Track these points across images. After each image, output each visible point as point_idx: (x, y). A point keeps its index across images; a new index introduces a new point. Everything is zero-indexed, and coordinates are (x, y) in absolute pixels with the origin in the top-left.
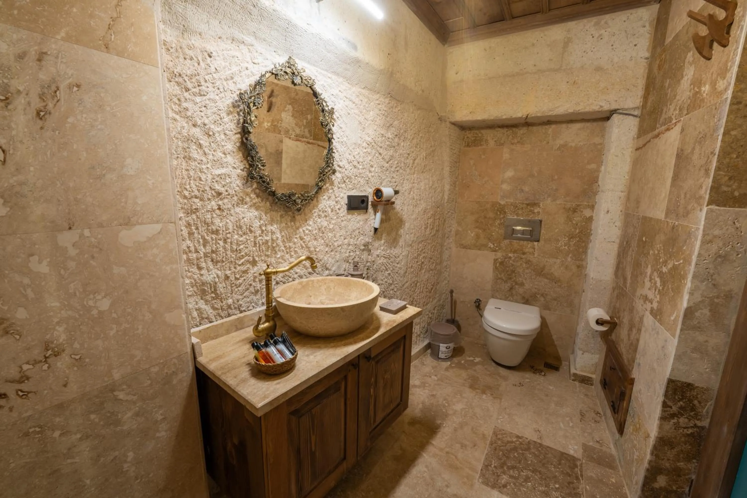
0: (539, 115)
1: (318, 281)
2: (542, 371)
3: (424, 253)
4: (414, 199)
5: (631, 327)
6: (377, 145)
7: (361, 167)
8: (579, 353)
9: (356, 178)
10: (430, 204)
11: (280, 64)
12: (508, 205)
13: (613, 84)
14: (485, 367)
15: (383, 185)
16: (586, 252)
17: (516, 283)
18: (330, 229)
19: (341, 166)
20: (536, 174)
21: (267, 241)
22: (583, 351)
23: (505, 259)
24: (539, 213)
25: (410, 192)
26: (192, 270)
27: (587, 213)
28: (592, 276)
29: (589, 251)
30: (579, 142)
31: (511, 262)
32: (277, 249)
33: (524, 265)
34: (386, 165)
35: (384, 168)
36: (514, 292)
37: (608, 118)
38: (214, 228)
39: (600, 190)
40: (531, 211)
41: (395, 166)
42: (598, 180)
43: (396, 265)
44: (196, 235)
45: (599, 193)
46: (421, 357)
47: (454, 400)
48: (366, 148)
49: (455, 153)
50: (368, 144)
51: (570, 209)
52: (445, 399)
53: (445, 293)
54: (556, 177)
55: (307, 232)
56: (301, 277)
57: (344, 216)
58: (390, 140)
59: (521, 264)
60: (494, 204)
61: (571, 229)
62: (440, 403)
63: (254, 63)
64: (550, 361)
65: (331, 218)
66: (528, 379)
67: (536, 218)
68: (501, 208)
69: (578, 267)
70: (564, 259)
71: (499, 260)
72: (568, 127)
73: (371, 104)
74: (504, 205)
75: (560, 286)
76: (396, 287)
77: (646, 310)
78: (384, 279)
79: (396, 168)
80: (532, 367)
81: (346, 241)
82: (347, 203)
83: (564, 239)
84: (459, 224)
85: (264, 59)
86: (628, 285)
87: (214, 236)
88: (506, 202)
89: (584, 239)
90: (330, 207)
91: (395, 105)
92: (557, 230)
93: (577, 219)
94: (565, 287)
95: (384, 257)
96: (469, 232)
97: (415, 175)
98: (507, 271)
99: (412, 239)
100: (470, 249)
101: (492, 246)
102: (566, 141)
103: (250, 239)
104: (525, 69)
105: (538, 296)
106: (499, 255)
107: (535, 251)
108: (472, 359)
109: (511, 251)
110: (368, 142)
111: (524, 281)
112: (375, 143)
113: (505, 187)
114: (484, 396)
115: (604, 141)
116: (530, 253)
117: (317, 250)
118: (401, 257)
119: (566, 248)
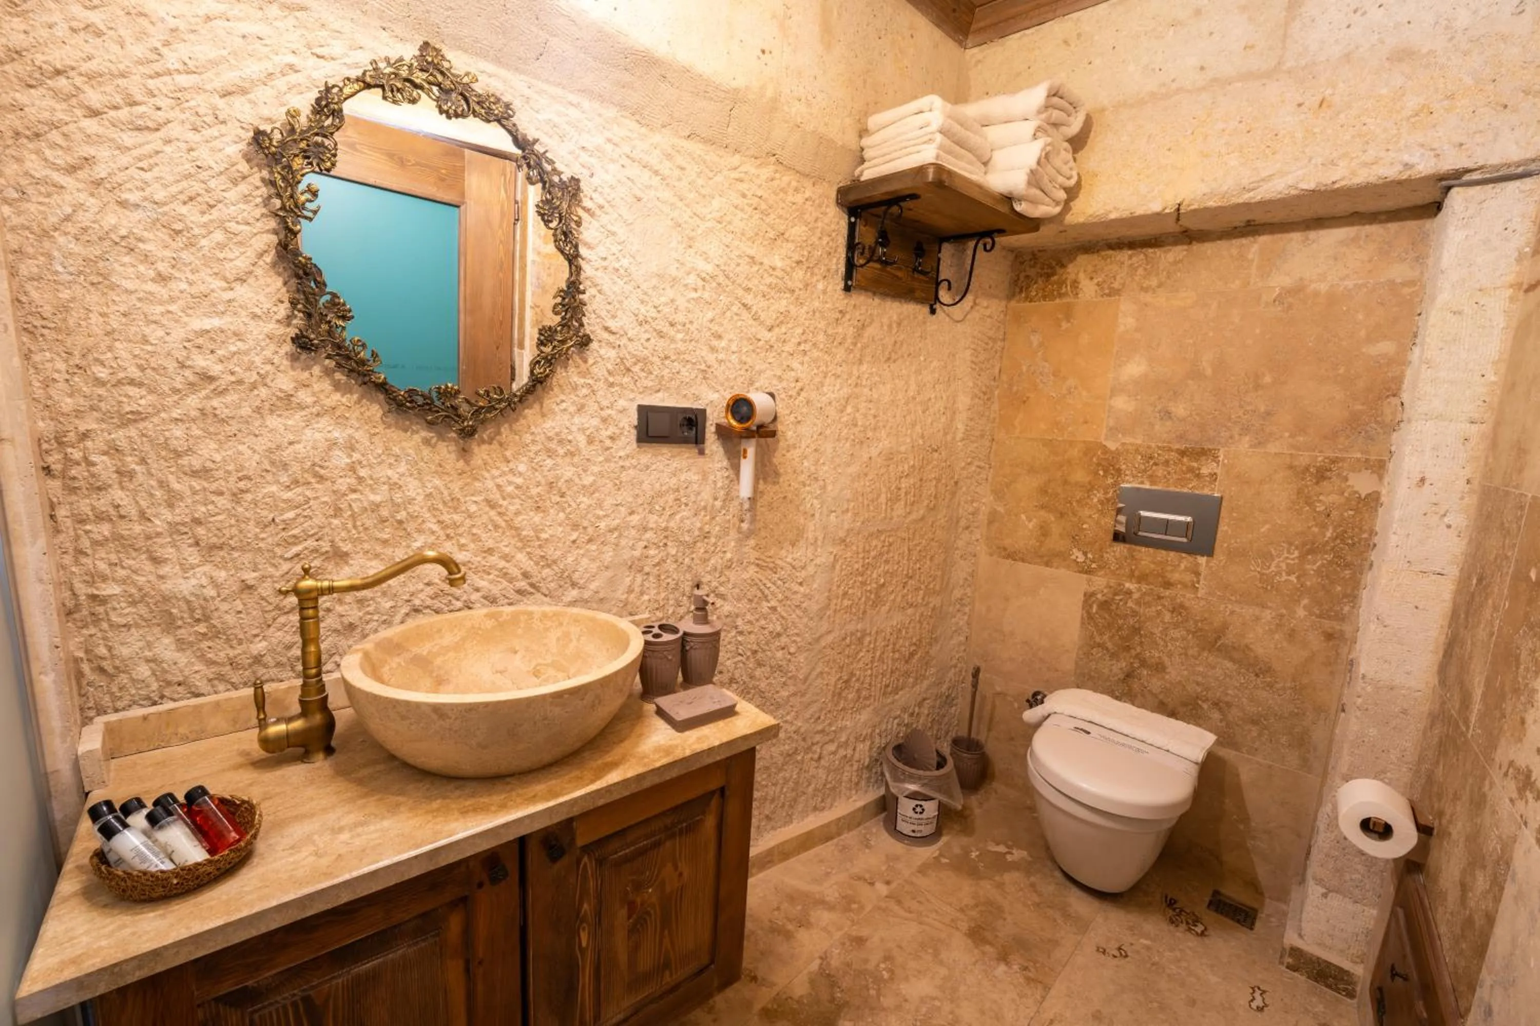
0: (1211, 204)
1: (545, 615)
2: (1197, 921)
3: (887, 562)
4: (856, 425)
5: (1475, 861)
6: (733, 282)
7: (680, 336)
8: (1314, 891)
9: (667, 362)
10: (908, 440)
11: (392, 62)
12: (1127, 451)
13: (1451, 97)
14: (1033, 879)
15: (757, 385)
16: (1355, 597)
17: (1143, 663)
18: (584, 486)
19: (613, 329)
20: (1209, 372)
21: (376, 507)
22: (1324, 886)
23: (1116, 594)
24: (1213, 476)
25: (845, 407)
26: (131, 562)
27: (1362, 483)
28: (1362, 670)
29: (1364, 594)
30: (1342, 279)
31: (1130, 604)
32: (411, 527)
33: (1167, 617)
34: (765, 335)
35: (761, 343)
36: (1136, 686)
37: (1435, 207)
38: (197, 463)
39: (1405, 417)
40: (1191, 470)
41: (795, 340)
42: (1399, 389)
43: (796, 588)
44: (140, 478)
45: (1402, 425)
46: (868, 824)
47: (912, 964)
48: (696, 290)
49: (990, 317)
50: (703, 280)
51: (1307, 469)
52: (888, 958)
53: (955, 666)
54: (1268, 379)
55: (510, 489)
56: (493, 601)
57: (628, 456)
58: (779, 273)
59: (1159, 613)
60: (1089, 449)
61: (1309, 528)
62: (871, 966)
63: (318, 57)
64: (1234, 892)
65: (588, 460)
66: (1147, 937)
67: (1206, 491)
68: (1107, 459)
69: (1329, 636)
70: (1284, 611)
71: (1099, 596)
72: (1307, 239)
73: (716, 178)
74: (1118, 453)
75: (1271, 686)
76: (794, 641)
77: (1526, 824)
78: (757, 620)
79: (799, 344)
80: (1171, 903)
81: (635, 519)
82: (636, 423)
83: (1286, 555)
84: (998, 494)
85: (351, 48)
86: (1473, 719)
87: (196, 484)
88: (1123, 444)
89: (1349, 558)
90: (582, 430)
91: (794, 184)
92: (1267, 526)
93: (1328, 497)
94: (1284, 688)
95: (758, 565)
96: (1023, 517)
97: (864, 367)
98: (1120, 628)
99: (846, 526)
100: (1023, 560)
101: (1081, 559)
102: (1301, 279)
103: (316, 498)
104: (1173, 81)
105: (1205, 706)
106: (1100, 582)
107: (1198, 582)
108: (1002, 849)
109: (1131, 576)
110: (704, 275)
111: (1166, 659)
112: (727, 277)
113: (1122, 403)
114: (1002, 968)
115: (1422, 273)
116: (1185, 586)
117: (544, 536)
118: (811, 569)
119: (1293, 578)
